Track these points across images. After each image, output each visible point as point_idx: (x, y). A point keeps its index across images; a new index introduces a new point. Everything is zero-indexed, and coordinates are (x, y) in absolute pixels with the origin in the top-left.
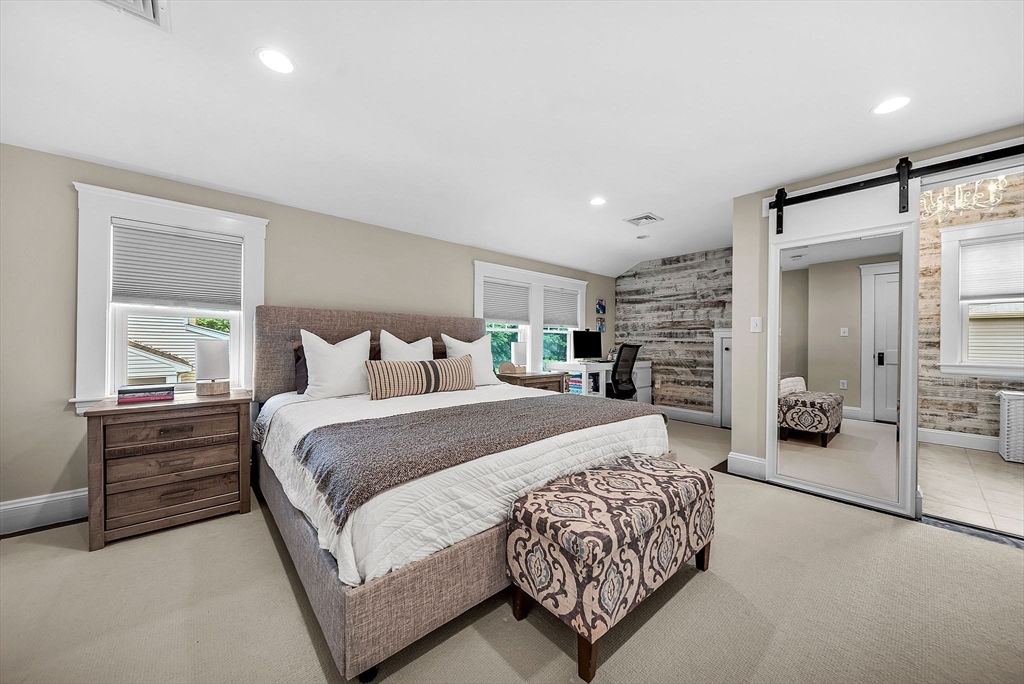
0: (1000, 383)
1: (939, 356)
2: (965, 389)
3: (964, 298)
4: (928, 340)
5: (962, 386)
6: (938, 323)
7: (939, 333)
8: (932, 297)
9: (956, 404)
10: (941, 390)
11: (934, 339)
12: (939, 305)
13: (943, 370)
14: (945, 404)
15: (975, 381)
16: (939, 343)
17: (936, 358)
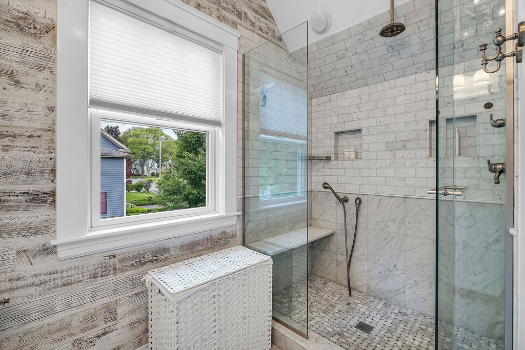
0: (141, 255)
1: (54, 222)
2: (100, 280)
3: (95, 103)
4: (31, 188)
5: (95, 276)
6: (52, 149)
7: (53, 171)
8: (38, 88)
9: (84, 318)
10: (59, 298)
11: (42, 186)
12: (52, 109)
13: (62, 253)
14: (67, 326)
15: (112, 261)
16: (53, 194)
17: (47, 228)
